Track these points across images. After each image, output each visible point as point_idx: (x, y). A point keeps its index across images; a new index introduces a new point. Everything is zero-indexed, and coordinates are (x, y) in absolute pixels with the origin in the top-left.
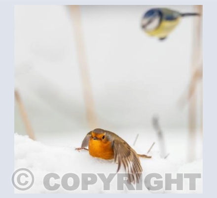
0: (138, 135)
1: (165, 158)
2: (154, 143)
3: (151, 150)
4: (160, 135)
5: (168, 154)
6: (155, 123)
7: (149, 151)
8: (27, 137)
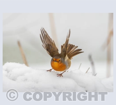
0: (81, 64)
1: (95, 75)
2: (89, 68)
3: (88, 71)
4: (92, 63)
5: (96, 74)
6: (90, 57)
7: (87, 72)
8: (24, 65)
